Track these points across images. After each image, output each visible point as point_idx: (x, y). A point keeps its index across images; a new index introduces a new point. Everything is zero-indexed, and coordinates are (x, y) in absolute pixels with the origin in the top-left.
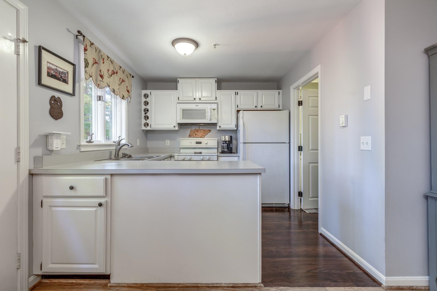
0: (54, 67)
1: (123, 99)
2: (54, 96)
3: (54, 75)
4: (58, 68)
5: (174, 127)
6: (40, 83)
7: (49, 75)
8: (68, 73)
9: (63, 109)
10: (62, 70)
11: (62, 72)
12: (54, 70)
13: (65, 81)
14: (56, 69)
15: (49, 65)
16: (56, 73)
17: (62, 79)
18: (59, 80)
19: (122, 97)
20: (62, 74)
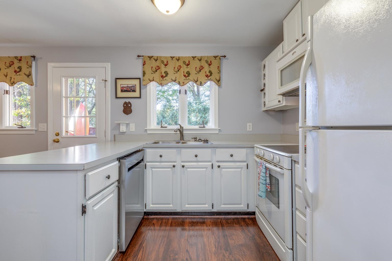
0: (126, 86)
1: (202, 86)
2: (126, 102)
3: (126, 90)
4: (128, 85)
5: (279, 101)
6: (117, 98)
7: (122, 91)
8: (136, 85)
9: (132, 108)
10: (131, 85)
11: (132, 86)
12: (126, 87)
13: (134, 91)
14: (128, 86)
15: (122, 86)
16: (128, 88)
17: (131, 91)
18: (130, 91)
19: (199, 85)
20: (132, 88)
